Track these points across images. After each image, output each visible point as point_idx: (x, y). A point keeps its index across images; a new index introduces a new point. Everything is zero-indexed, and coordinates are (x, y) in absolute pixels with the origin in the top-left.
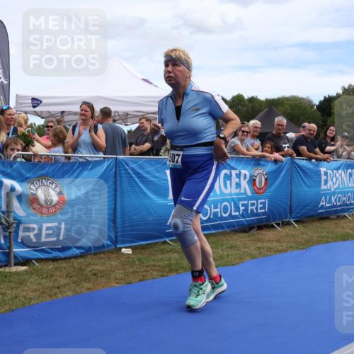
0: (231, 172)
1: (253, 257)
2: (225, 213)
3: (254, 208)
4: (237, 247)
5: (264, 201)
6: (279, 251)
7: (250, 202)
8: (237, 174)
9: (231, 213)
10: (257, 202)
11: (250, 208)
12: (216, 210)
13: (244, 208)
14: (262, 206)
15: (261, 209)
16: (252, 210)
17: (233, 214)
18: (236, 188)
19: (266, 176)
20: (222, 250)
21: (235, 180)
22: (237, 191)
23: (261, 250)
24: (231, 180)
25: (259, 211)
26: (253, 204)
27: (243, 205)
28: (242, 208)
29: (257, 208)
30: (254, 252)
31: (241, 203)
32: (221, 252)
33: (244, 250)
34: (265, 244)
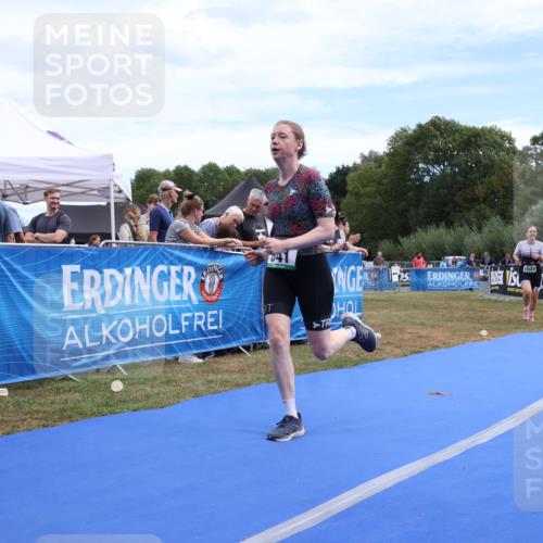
0: (169, 270)
1: (197, 395)
2: (159, 330)
3: (201, 323)
4: (175, 381)
5: (215, 312)
6: (238, 385)
7: (197, 314)
8: (177, 272)
9: (168, 331)
10: (206, 314)
11: (195, 323)
12: (143, 327)
13: (187, 323)
14: (213, 320)
15: (212, 324)
16: (199, 326)
17: (171, 332)
18: (177, 293)
19: (221, 277)
20: (152, 387)
21: (174, 280)
22: (178, 298)
23: (212, 385)
24: (168, 280)
25: (210, 328)
26: (200, 318)
27: (186, 319)
28: (184, 323)
29: (205, 324)
30: (201, 388)
31: (183, 315)
32: (148, 389)
33: (186, 385)
34: (220, 376)
